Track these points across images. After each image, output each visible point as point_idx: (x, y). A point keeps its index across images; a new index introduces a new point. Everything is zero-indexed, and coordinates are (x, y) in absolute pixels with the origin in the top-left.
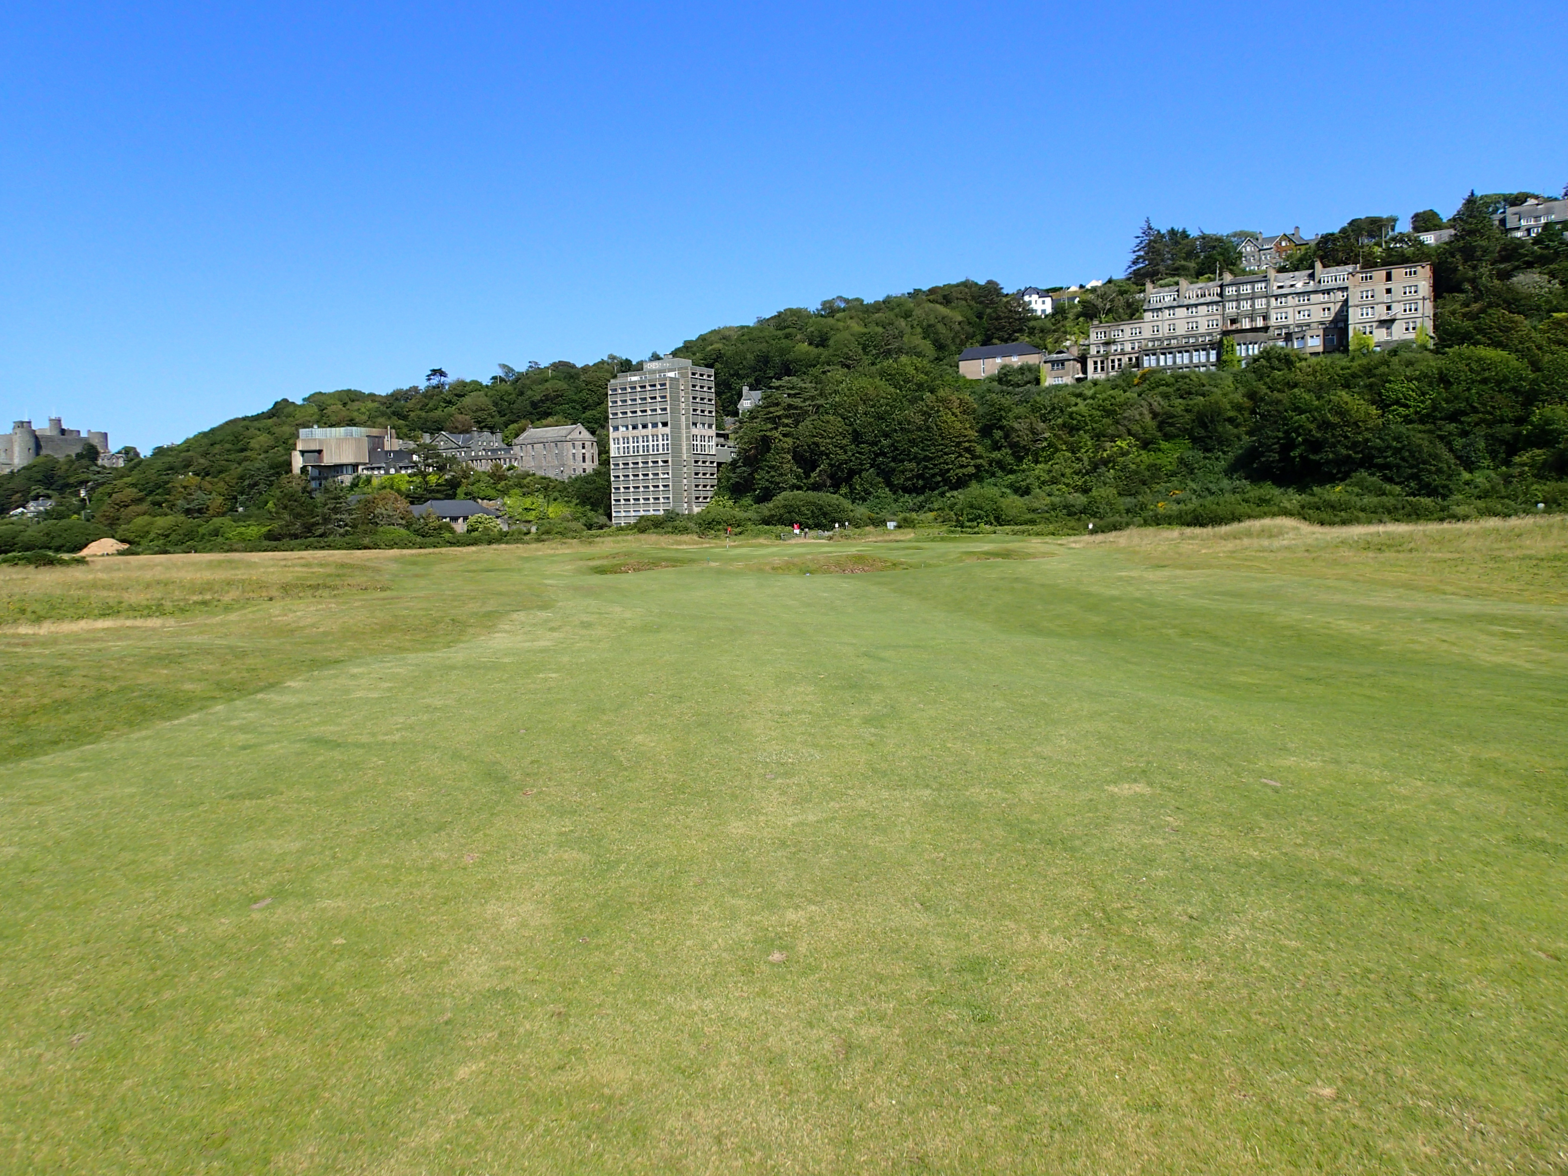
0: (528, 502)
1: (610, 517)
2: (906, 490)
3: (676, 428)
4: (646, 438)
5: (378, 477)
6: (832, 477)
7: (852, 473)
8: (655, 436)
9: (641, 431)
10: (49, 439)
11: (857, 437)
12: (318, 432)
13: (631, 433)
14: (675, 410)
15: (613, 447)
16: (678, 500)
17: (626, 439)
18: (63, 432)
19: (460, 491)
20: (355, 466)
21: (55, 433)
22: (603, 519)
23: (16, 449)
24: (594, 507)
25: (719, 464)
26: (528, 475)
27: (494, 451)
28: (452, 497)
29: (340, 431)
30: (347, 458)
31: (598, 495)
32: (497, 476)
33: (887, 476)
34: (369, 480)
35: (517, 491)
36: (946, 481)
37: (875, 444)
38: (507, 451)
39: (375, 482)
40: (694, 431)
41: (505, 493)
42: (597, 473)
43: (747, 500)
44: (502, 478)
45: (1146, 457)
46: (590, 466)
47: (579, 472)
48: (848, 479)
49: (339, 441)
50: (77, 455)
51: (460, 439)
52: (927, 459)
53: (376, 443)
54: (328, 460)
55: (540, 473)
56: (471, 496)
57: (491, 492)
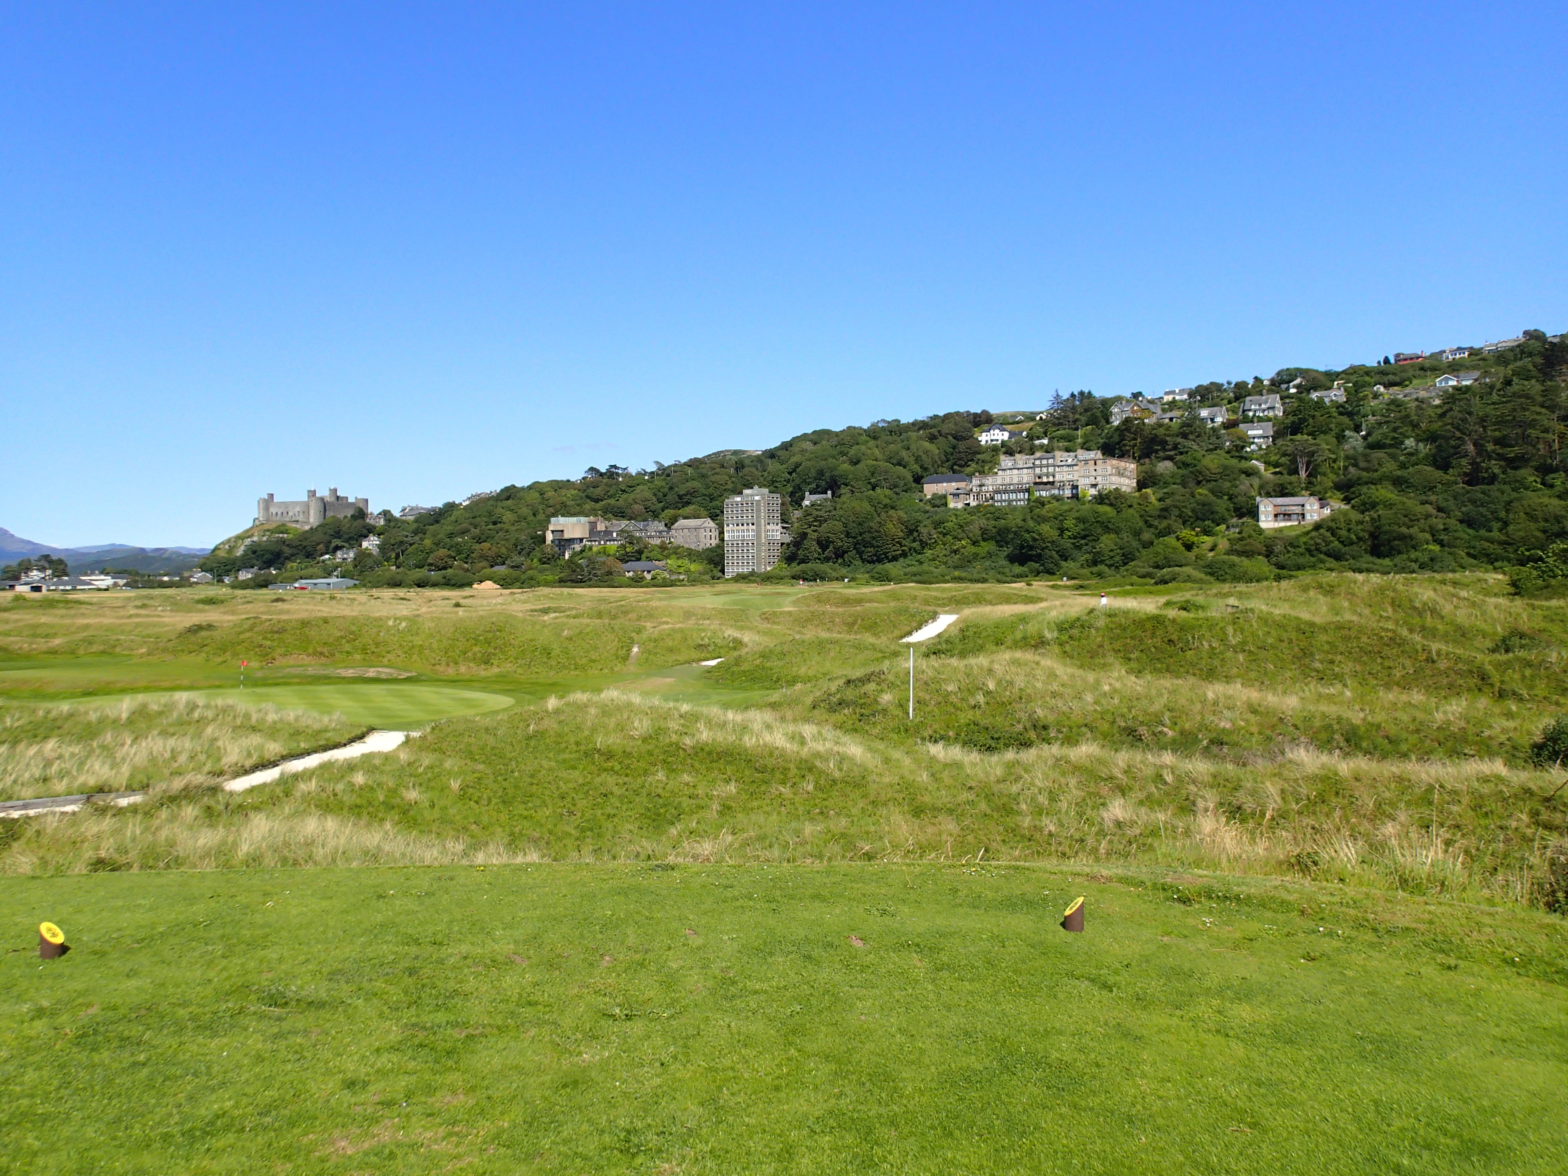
0: (680, 562)
1: (723, 571)
2: (869, 562)
3: (759, 525)
4: (743, 531)
5: (596, 547)
6: (835, 554)
7: (845, 552)
8: (748, 530)
9: (740, 527)
10: (332, 504)
11: (848, 535)
12: (561, 520)
13: (736, 528)
14: (758, 517)
15: (726, 535)
16: (759, 563)
17: (733, 531)
18: (338, 498)
19: (643, 556)
20: (581, 540)
21: (333, 499)
22: (720, 574)
23: (312, 512)
24: (716, 565)
25: (782, 544)
26: (679, 547)
27: (661, 532)
28: (639, 560)
29: (574, 520)
30: (578, 535)
31: (717, 559)
32: (663, 547)
33: (860, 553)
34: (591, 548)
35: (674, 556)
36: (887, 558)
37: (855, 538)
38: (668, 532)
39: (595, 549)
40: (768, 527)
41: (667, 557)
42: (718, 546)
43: (794, 564)
44: (665, 548)
45: (974, 549)
46: (714, 542)
47: (708, 545)
48: (842, 556)
49: (574, 525)
50: (352, 516)
51: (641, 525)
52: (878, 547)
53: (593, 525)
54: (567, 536)
55: (687, 546)
56: (649, 559)
57: (660, 557)
